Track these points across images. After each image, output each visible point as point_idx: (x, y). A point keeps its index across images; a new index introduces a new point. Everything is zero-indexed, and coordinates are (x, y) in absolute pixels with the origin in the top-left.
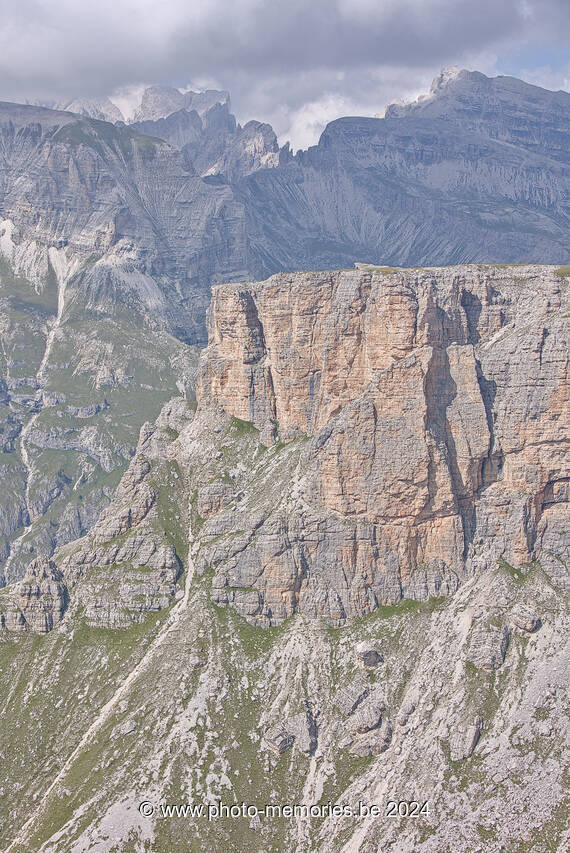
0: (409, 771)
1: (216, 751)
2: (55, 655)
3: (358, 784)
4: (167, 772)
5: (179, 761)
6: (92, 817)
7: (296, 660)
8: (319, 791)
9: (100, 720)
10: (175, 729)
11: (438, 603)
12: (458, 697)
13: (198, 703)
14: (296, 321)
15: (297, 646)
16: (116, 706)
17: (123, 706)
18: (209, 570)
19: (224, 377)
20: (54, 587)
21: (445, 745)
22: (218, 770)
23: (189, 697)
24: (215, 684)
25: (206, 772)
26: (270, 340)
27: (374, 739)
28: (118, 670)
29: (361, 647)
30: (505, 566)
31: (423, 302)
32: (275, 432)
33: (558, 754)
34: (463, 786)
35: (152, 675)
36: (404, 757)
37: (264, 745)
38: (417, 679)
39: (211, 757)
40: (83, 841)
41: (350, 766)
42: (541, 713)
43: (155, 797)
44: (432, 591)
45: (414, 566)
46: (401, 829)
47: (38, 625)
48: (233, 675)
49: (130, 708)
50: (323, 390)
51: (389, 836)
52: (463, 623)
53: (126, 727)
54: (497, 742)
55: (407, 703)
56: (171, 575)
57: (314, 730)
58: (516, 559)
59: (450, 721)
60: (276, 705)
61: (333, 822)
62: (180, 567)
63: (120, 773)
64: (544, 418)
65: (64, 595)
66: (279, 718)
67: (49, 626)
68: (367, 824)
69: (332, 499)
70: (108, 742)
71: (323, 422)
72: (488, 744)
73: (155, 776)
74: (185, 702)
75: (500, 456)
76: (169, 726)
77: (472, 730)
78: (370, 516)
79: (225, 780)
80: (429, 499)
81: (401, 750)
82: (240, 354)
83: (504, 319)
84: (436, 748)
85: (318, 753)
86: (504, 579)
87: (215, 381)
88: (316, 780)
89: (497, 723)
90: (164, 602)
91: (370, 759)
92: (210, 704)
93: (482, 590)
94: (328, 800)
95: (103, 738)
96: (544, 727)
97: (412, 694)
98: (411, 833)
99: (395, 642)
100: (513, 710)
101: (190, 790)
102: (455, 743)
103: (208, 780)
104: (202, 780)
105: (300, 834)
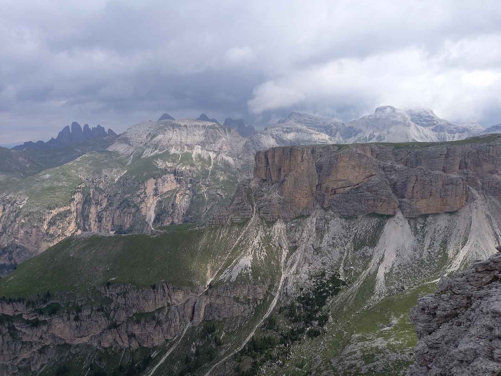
0: (305, 251)
1: (263, 247)
2: (226, 229)
3: (294, 254)
4: (253, 252)
5: (255, 250)
6: (237, 262)
7: (278, 228)
8: (286, 255)
9: (237, 242)
11: (308, 216)
12: (315, 235)
13: (258, 237)
14: (276, 157)
15: (279, 225)
16: (241, 238)
18: (259, 210)
21: (313, 246)
22: (264, 251)
23: (256, 236)
24: (262, 233)
25: (261, 252)
26: (270, 162)
27: (297, 244)
28: (240, 231)
30: (323, 208)
32: (271, 181)
33: (338, 247)
34: (318, 253)
35: (248, 232)
36: (304, 248)
38: (305, 232)
39: (262, 249)
40: (235, 267)
41: (292, 250)
42: (334, 238)
43: (251, 257)
44: (307, 214)
46: (305, 263)
48: (266, 232)
49: (244, 239)
50: (282, 172)
51: (302, 265)
52: (314, 220)
53: (244, 243)
54: (324, 245)
56: (251, 211)
58: (325, 206)
59: (313, 240)
60: (275, 237)
61: (290, 262)
63: (243, 253)
68: (297, 262)
69: (285, 194)
70: (239, 246)
71: (282, 178)
72: (322, 245)
73: (250, 253)
74: (255, 237)
75: (321, 185)
76: (253, 243)
77: (319, 242)
78: (293, 198)
79: (265, 253)
81: (303, 246)
83: (320, 156)
84: (311, 246)
85: (285, 248)
86: (323, 210)
88: (285, 253)
89: (324, 240)
91: (296, 249)
92: (261, 238)
93: (318, 213)
94: (287, 258)
96: (334, 241)
97: (304, 235)
98: (307, 264)
99: (300, 224)
100: (327, 238)
101: (258, 256)
102: (315, 245)
103: (262, 254)
104: (260, 254)
105: (282, 265)
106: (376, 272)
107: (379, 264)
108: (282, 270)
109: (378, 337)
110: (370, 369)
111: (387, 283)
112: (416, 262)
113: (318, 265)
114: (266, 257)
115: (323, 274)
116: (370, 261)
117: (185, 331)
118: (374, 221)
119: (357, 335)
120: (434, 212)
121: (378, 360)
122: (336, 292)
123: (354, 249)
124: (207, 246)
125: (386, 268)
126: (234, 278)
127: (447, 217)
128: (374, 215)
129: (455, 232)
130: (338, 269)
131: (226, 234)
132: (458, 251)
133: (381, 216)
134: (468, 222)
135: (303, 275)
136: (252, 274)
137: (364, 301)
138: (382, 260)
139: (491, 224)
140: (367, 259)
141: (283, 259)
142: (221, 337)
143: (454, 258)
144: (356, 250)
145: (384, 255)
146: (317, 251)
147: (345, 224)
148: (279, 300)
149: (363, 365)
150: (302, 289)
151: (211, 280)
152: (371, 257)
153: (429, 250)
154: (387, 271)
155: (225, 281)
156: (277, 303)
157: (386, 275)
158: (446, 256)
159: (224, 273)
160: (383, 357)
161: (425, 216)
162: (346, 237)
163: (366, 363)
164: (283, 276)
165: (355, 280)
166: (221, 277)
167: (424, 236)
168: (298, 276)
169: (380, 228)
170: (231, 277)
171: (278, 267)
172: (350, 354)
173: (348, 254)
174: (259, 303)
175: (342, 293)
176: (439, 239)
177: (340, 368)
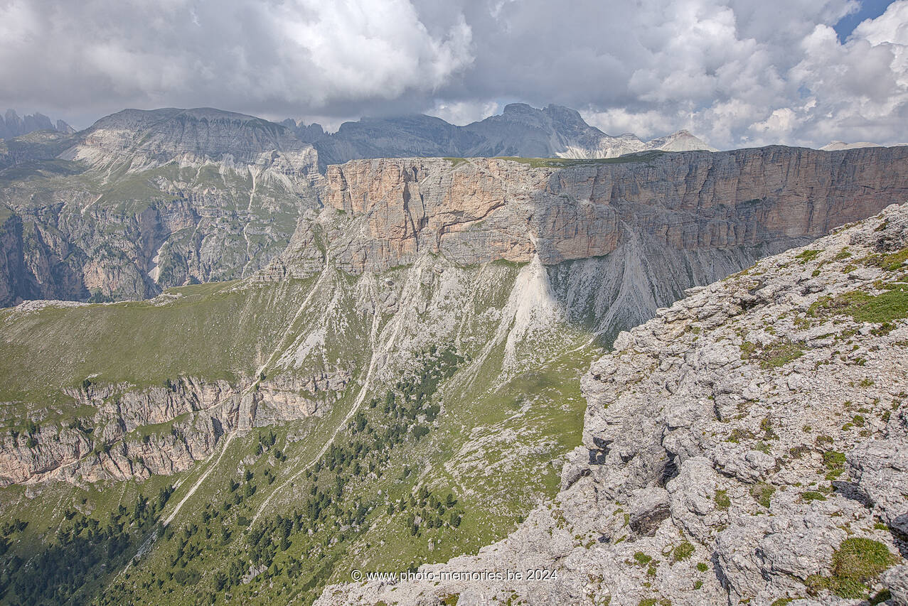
0: (406, 318)
1: (343, 315)
2: (283, 288)
3: (390, 323)
4: (327, 323)
5: (330, 319)
6: (303, 339)
7: (365, 286)
8: (377, 326)
9: (302, 308)
10: (328, 309)
11: (410, 265)
12: (419, 294)
13: (335, 300)
14: (358, 176)
15: (366, 281)
16: (307, 303)
17: (310, 303)
18: (334, 259)
19: (334, 196)
20: (281, 266)
21: (417, 309)
22: (344, 321)
23: (332, 298)
24: (340, 294)
25: (340, 322)
26: (349, 183)
27: (393, 308)
28: (306, 292)
29: (387, 280)
30: (431, 253)
31: (402, 168)
32: (352, 213)
33: (453, 310)
34: (424, 320)
35: (318, 292)
36: (404, 313)
37: (358, 313)
38: (405, 289)
39: (341, 317)
40: (301, 347)
41: (386, 317)
42: (447, 298)
43: (324, 331)
44: (408, 262)
45: (401, 254)
46: (406, 336)
47: (276, 279)
48: (346, 291)
49: (312, 304)
50: (369, 199)
51: (402, 338)
52: (419, 270)
53: (312, 309)
54: (433, 307)
55: (403, 296)
56: (321, 260)
57: (374, 307)
58: (434, 251)
59: (418, 301)
60: (361, 299)
61: (383, 334)
62: (324, 257)
63: (311, 324)
64: (442, 205)
65: (284, 268)
66: (362, 305)
67: (280, 279)
68: (394, 335)
69: (374, 233)
70: (305, 315)
71: (369, 209)
72: (430, 308)
73: (323, 324)
74: (330, 300)
75: (427, 218)
76: (326, 308)
77: (425, 304)
78: (387, 238)
79: (346, 324)
80: (406, 232)
81: (403, 311)
82: (339, 187)
83: (426, 175)
84: (414, 310)
85: (376, 314)
86: (430, 257)
87: (330, 197)
88: (376, 323)
89: (433, 301)
90: (320, 269)
91: (393, 315)
92: (339, 301)
93: (424, 261)
94: (380, 330)
95: (303, 314)
96: (448, 302)
97: (404, 294)
98: (409, 337)
99: (397, 278)
100: (438, 297)
101: (335, 328)
102: (420, 308)
103: (341, 324)
104: (339, 325)
105: (373, 340)
106: (505, 341)
107: (509, 330)
108: (373, 347)
109: (506, 427)
110: (495, 470)
111: (519, 357)
112: (556, 325)
113: (424, 337)
114: (347, 330)
115: (433, 350)
116: (497, 327)
117: (226, 445)
118: (503, 270)
119: (479, 428)
120: (580, 257)
121: (505, 456)
122: (451, 372)
123: (475, 311)
124: (253, 316)
125: (517, 335)
126: (299, 363)
127: (595, 263)
128: (503, 262)
129: (604, 282)
130: (453, 341)
131: (284, 296)
132: (607, 308)
133: (512, 264)
134: (620, 270)
135: (403, 352)
136: (328, 355)
137: (487, 384)
138: (512, 325)
139: (647, 272)
140: (493, 326)
141: (374, 330)
142: (284, 450)
143: (603, 317)
144: (478, 312)
145: (515, 318)
146: (423, 316)
147: (462, 276)
148: (368, 390)
149: (487, 466)
150: (402, 372)
151: (262, 368)
152: (498, 322)
153: (572, 309)
154: (519, 340)
155: (286, 368)
156: (367, 395)
157: (517, 345)
158: (592, 315)
159: (283, 356)
160: (512, 453)
161: (570, 262)
162: (464, 295)
163: (490, 464)
164: (374, 355)
165: (476, 354)
166: (279, 363)
167: (566, 291)
168: (396, 355)
169: (510, 280)
170: (295, 361)
171: (366, 344)
172: (469, 453)
173: (467, 320)
174: (339, 396)
175: (459, 374)
176: (585, 292)
177: (456, 473)
